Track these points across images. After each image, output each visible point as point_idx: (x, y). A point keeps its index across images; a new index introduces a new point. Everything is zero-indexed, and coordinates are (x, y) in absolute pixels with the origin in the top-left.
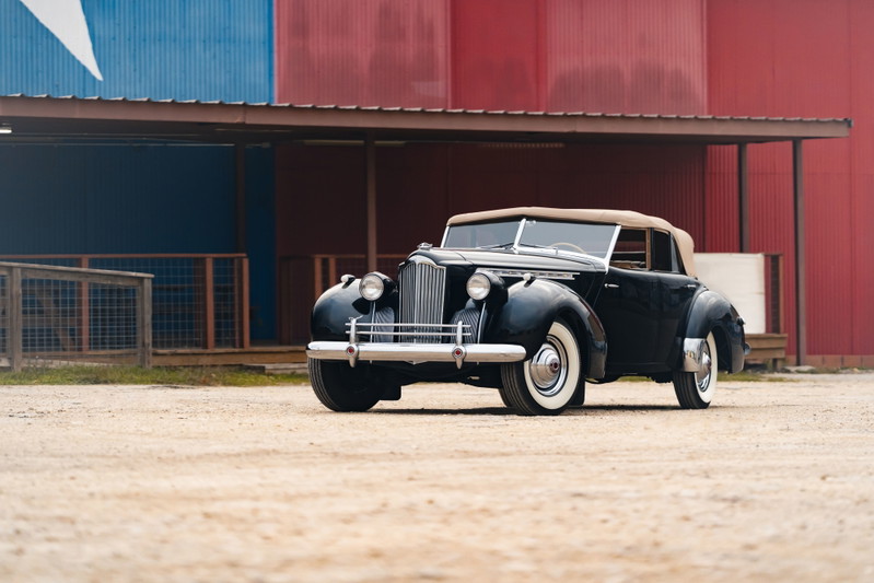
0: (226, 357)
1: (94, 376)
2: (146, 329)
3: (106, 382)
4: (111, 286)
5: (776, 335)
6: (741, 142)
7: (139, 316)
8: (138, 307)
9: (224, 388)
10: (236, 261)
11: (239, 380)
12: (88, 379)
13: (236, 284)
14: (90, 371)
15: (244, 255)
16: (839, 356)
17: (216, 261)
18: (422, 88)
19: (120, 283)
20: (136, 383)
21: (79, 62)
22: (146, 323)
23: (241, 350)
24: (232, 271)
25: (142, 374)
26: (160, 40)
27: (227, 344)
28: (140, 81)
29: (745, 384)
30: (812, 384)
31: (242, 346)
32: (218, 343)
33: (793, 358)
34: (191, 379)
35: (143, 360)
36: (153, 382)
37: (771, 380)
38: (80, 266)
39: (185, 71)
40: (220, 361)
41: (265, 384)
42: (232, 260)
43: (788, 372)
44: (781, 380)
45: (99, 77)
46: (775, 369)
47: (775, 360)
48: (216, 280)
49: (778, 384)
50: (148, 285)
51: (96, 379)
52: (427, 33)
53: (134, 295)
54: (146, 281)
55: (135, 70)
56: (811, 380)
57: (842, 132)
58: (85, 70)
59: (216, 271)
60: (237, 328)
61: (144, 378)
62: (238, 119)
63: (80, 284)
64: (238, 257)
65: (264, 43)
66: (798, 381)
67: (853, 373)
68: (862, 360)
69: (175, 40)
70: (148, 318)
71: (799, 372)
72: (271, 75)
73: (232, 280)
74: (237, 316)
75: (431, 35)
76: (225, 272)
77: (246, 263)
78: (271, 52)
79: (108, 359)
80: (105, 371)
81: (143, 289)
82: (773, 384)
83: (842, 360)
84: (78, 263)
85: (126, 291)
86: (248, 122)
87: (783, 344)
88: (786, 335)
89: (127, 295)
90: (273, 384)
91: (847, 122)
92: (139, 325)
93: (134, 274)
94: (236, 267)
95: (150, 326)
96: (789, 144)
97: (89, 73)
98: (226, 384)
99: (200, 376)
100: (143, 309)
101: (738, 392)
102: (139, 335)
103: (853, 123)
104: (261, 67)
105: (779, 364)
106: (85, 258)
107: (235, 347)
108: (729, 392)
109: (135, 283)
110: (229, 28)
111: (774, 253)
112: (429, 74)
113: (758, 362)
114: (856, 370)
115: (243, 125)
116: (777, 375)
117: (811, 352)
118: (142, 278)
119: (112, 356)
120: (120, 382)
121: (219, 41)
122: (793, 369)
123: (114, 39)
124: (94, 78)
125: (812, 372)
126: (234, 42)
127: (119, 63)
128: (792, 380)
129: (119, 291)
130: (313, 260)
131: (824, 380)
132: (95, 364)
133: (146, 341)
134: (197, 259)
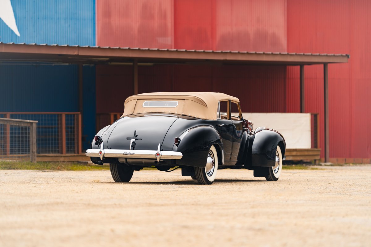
0: (71, 158)
1: (9, 166)
2: (34, 146)
3: (14, 169)
4: (18, 126)
5: (316, 149)
6: (301, 65)
7: (31, 139)
8: (31, 135)
9: (66, 172)
10: (76, 116)
11: (75, 168)
12: (6, 167)
13: (76, 125)
14: (8, 164)
15: (79, 113)
16: (344, 159)
17: (67, 115)
18: (161, 40)
19: (22, 125)
20: (27, 169)
21: (10, 28)
22: (34, 142)
23: (78, 155)
24: (74, 120)
25: (31, 165)
26: (45, 18)
27: (71, 152)
28: (37, 36)
29: (300, 171)
30: (330, 171)
31: (78, 153)
32: (68, 151)
33: (323, 159)
34: (53, 167)
35: (32, 159)
36: (35, 169)
37: (312, 169)
38: (6, 118)
39: (56, 32)
40: (66, 159)
41: (86, 170)
42: (74, 115)
43: (321, 165)
44: (316, 169)
45: (18, 34)
46: (315, 164)
47: (315, 160)
48: (67, 124)
49: (315, 171)
50: (35, 126)
51: (10, 167)
52: (163, 16)
53: (29, 130)
54: (34, 124)
55: (34, 32)
56: (330, 169)
57: (345, 60)
58: (12, 31)
59: (67, 120)
60: (76, 145)
61: (32, 167)
62: (76, 53)
63: (5, 125)
64: (77, 114)
65: (91, 20)
66: (324, 169)
67: (350, 166)
68: (354, 160)
69: (52, 19)
70: (35, 140)
71: (325, 165)
72: (94, 34)
73: (74, 124)
74: (76, 140)
75: (165, 17)
76: (71, 120)
77: (80, 116)
78: (94, 24)
79: (16, 158)
80: (14, 164)
81: (32, 128)
82: (313, 171)
83: (346, 160)
84: (5, 116)
85: (26, 129)
86: (80, 54)
87: (319, 153)
88: (320, 149)
89: (26, 130)
90: (89, 170)
91: (347, 56)
92: (31, 143)
93: (28, 121)
94: (76, 118)
95: (36, 144)
96: (322, 66)
97: (14, 33)
98: (68, 170)
99: (57, 166)
100: (32, 136)
101: (295, 175)
102: (31, 148)
103: (350, 57)
104: (90, 30)
105: (317, 162)
106: (8, 114)
107: (75, 153)
108: (292, 174)
109: (29, 125)
110: (76, 13)
111: (315, 113)
112: (164, 34)
113: (308, 161)
114: (351, 164)
115: (78, 56)
116: (316, 167)
117: (331, 156)
118: (32, 123)
119: (19, 157)
120: (21, 169)
121: (72, 19)
122: (323, 164)
123: (25, 18)
124: (16, 35)
125: (331, 165)
126: (78, 19)
127: (27, 28)
128: (321, 169)
129: (22, 128)
130: (110, 115)
131: (336, 169)
132: (11, 161)
133: (34, 150)
134: (58, 115)
